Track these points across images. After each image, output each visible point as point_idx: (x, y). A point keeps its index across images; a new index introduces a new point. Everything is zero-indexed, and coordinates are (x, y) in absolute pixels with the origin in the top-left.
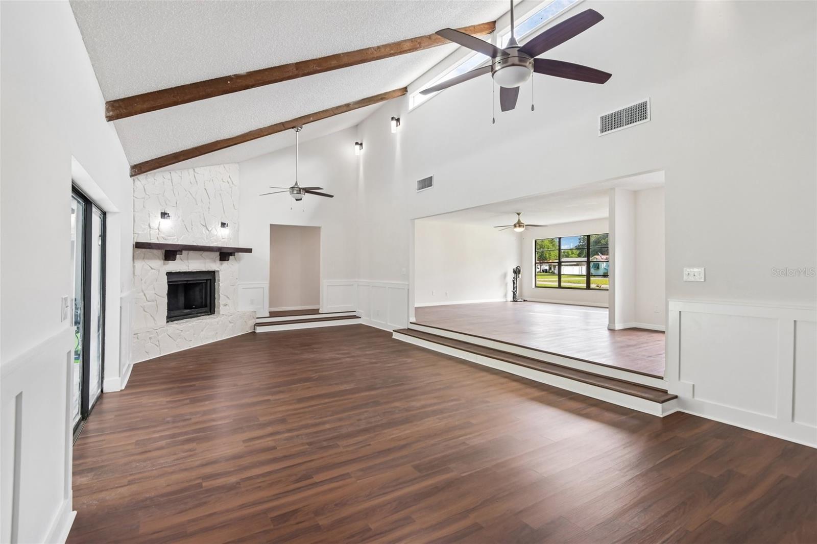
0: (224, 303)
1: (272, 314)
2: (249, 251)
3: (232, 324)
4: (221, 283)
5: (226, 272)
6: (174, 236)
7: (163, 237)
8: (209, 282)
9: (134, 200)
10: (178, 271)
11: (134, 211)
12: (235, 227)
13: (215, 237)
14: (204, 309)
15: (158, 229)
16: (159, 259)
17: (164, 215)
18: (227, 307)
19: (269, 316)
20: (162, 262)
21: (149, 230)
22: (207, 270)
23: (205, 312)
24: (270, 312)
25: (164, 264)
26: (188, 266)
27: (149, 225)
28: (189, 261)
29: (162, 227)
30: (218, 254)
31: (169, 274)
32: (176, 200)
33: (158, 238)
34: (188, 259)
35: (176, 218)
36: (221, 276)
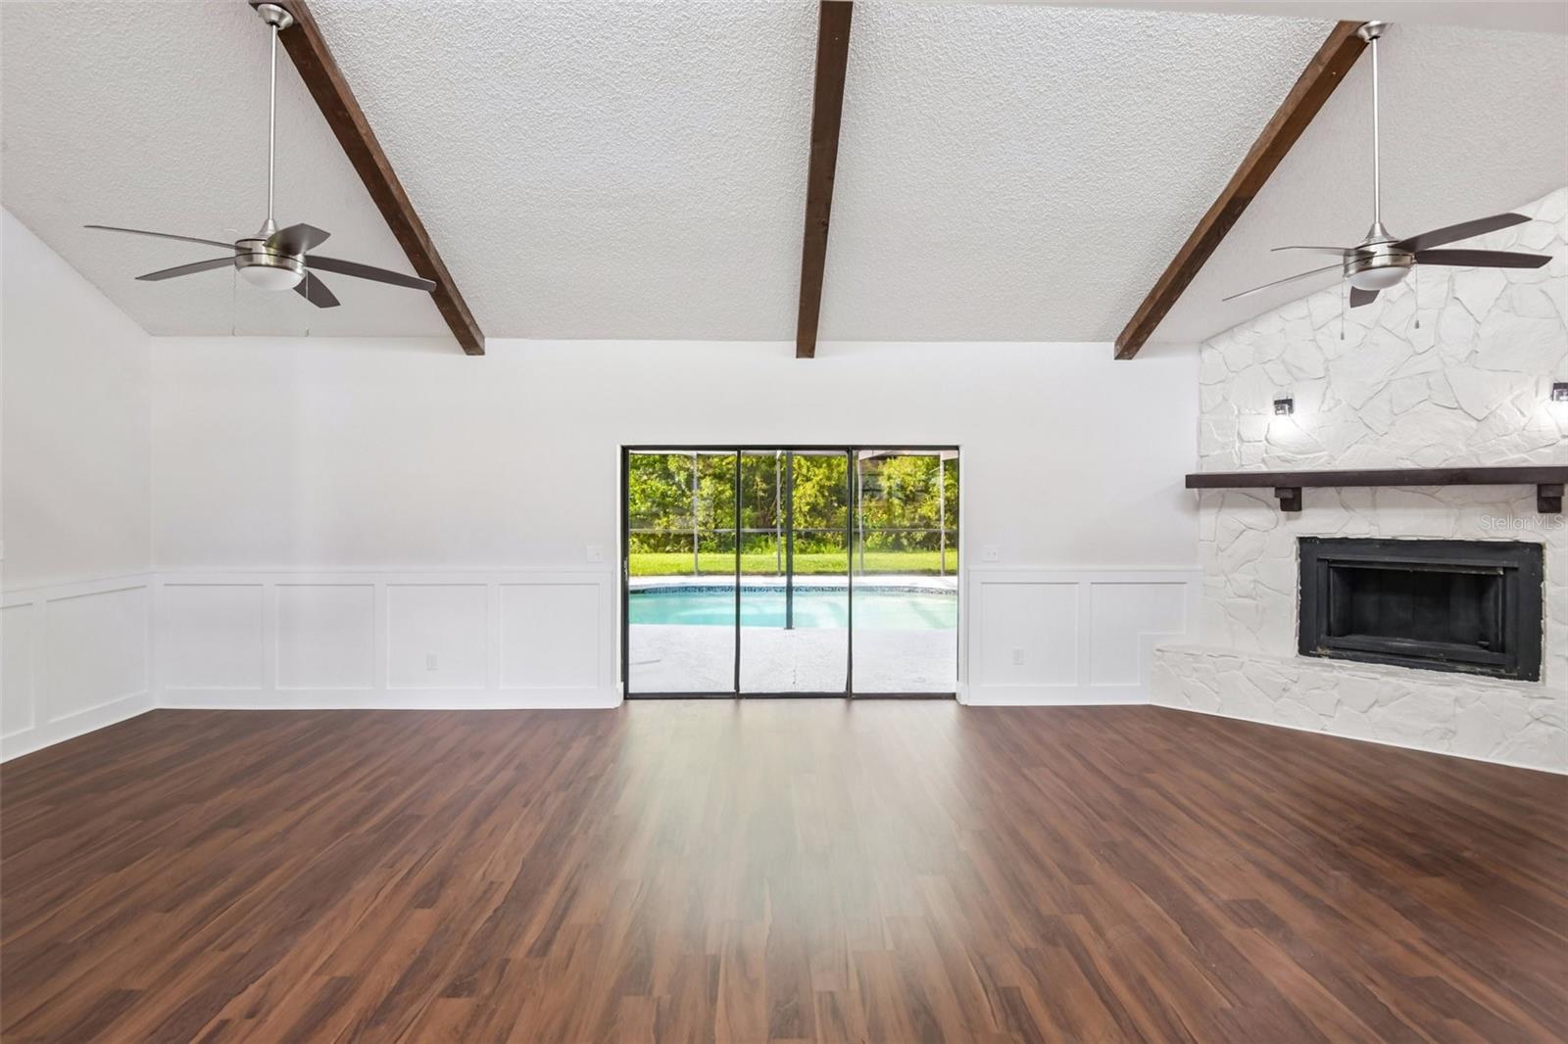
4: (1554, 583)
6: (1323, 450)
7: (1279, 457)
9: (1200, 391)
10: (1339, 536)
11: (1202, 412)
14: (1495, 656)
15: (1267, 440)
16: (1269, 506)
17: (1284, 404)
20: (1279, 512)
21: (1237, 444)
22: (1467, 538)
25: (1287, 518)
26: (1378, 526)
27: (1239, 434)
28: (1381, 512)
29: (1274, 436)
30: (1530, 491)
31: (1306, 543)
32: (1327, 360)
33: (1264, 461)
34: (1374, 505)
35: (1325, 407)
36: (1553, 565)
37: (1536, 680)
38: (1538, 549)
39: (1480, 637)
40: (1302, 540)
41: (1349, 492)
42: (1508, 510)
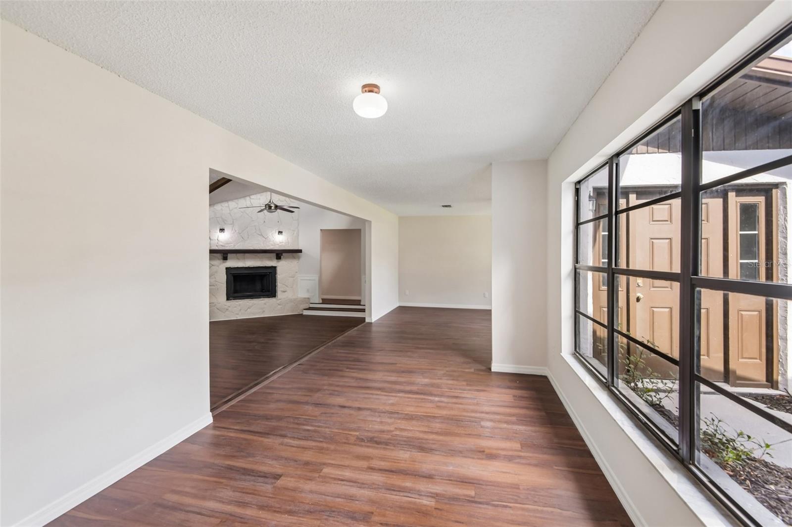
0: (282, 289)
1: (324, 301)
2: (300, 251)
3: (281, 306)
4: (279, 275)
5: (284, 268)
6: (232, 243)
7: (222, 245)
8: (270, 274)
10: (236, 266)
12: (294, 233)
13: (272, 243)
14: (267, 293)
15: (218, 240)
16: (219, 259)
17: (222, 230)
18: (286, 293)
19: (321, 302)
20: (222, 261)
21: (210, 241)
22: (264, 266)
23: (267, 295)
24: (322, 299)
25: (223, 262)
26: (245, 263)
27: (210, 237)
28: (246, 260)
29: (220, 239)
30: (275, 254)
31: (227, 269)
32: (233, 219)
33: (217, 246)
34: (244, 259)
35: (233, 232)
36: (279, 270)
37: (275, 297)
38: (275, 268)
39: (262, 290)
40: (227, 268)
41: (239, 255)
42: (270, 259)
